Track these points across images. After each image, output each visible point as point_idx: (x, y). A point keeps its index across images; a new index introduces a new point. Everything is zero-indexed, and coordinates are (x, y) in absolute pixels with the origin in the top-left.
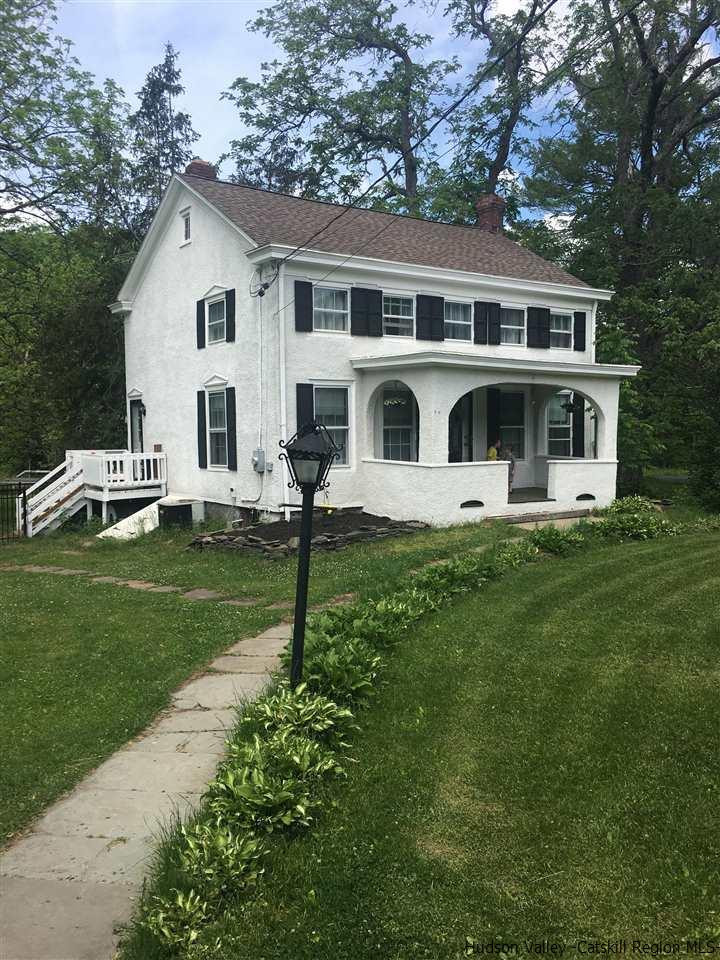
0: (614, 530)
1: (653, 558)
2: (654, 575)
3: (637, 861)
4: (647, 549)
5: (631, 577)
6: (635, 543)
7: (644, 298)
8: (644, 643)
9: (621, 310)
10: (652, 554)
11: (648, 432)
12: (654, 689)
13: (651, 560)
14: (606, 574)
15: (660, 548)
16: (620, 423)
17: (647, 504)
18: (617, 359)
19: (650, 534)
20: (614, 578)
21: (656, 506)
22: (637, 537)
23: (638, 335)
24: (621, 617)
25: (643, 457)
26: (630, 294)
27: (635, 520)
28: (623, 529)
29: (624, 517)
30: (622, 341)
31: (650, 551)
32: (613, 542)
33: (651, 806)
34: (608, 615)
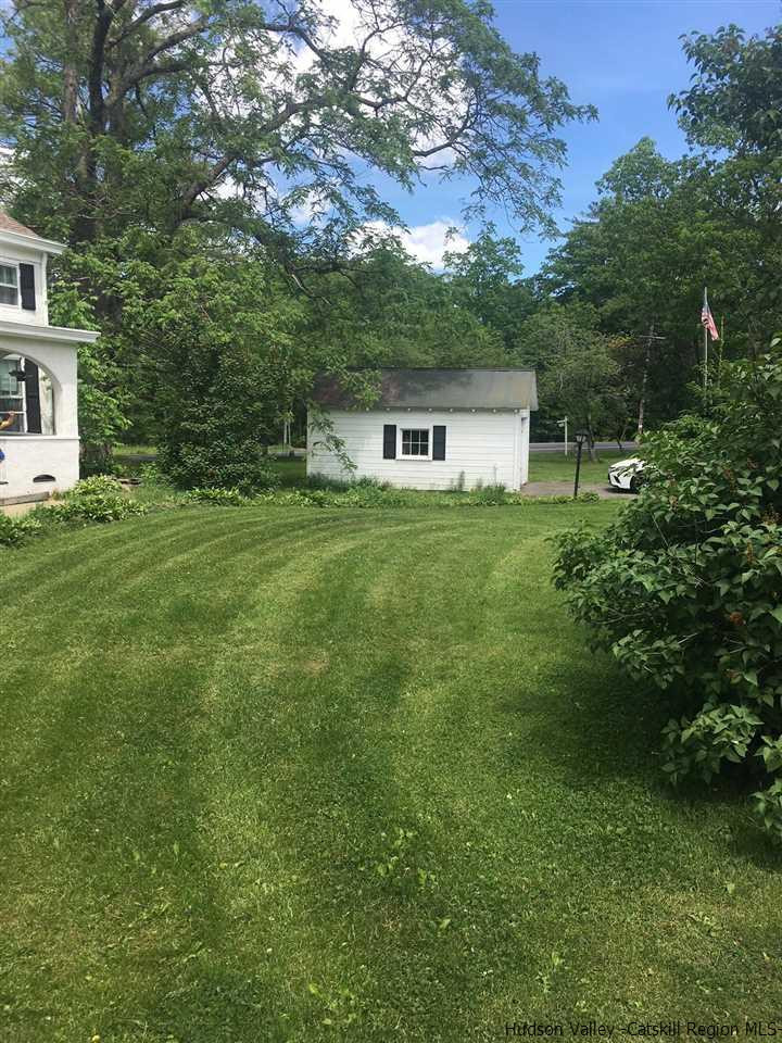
0: (76, 513)
1: (118, 540)
2: (120, 557)
3: (86, 859)
4: (111, 531)
5: (94, 563)
6: (100, 526)
7: (102, 257)
8: (104, 631)
9: (75, 267)
10: (117, 536)
11: (112, 406)
12: (113, 676)
13: (116, 542)
14: (68, 562)
15: (126, 529)
16: (81, 395)
17: (114, 483)
18: (73, 323)
19: (116, 516)
20: (75, 565)
21: (124, 486)
22: (102, 519)
23: (96, 298)
24: (81, 607)
25: (108, 432)
26: (83, 250)
27: (99, 501)
28: (86, 512)
29: (88, 498)
30: (78, 304)
31: (116, 533)
32: (74, 526)
33: (103, 798)
34: (67, 605)
